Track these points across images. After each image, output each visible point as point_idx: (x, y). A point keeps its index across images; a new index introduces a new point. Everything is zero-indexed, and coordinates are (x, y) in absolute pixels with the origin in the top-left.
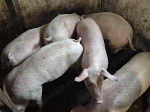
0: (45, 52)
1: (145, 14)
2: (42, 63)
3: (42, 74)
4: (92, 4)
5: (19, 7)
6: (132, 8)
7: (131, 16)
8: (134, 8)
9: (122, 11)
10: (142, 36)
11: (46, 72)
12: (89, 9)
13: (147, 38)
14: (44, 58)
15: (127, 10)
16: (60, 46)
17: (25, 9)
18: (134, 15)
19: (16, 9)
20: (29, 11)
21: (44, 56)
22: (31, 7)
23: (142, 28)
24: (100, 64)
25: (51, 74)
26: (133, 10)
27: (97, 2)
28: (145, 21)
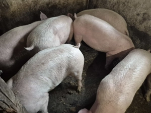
1: (137, 9)
6: (124, 3)
7: (123, 11)
8: (126, 3)
9: (114, 6)
10: (136, 29)
12: (79, 5)
13: (141, 30)
14: (43, 64)
15: (119, 5)
18: (126, 10)
23: (135, 22)
26: (125, 5)
28: (138, 15)
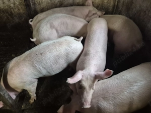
0: (44, 49)
2: (39, 59)
3: (37, 69)
4: (107, 5)
5: (34, 2)
6: (145, 12)
11: (41, 68)
14: (41, 54)
16: (60, 44)
17: (39, 4)
19: (31, 4)
20: (43, 7)
22: (45, 3)
24: (96, 69)
27: (112, 3)
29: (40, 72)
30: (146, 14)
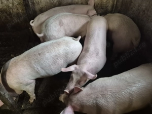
0: (42, 49)
2: (37, 59)
3: (35, 70)
4: (106, 4)
5: (33, 2)
6: (144, 11)
8: (146, 12)
11: (39, 68)
12: (102, 8)
14: (40, 54)
16: (59, 44)
17: (38, 4)
19: (30, 3)
20: (42, 7)
21: (40, 52)
22: (44, 3)
25: (45, 70)
27: (111, 2)
29: (38, 73)
30: (145, 13)
